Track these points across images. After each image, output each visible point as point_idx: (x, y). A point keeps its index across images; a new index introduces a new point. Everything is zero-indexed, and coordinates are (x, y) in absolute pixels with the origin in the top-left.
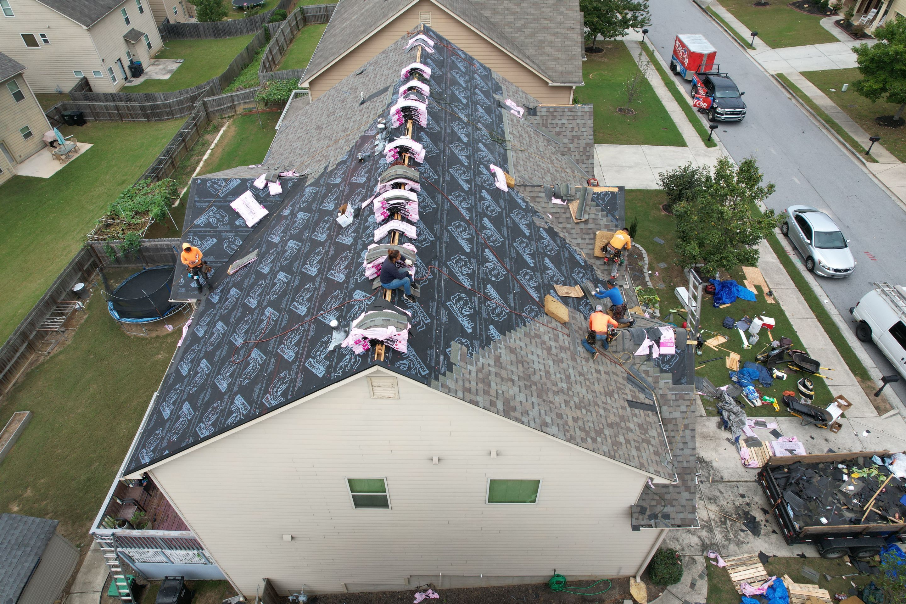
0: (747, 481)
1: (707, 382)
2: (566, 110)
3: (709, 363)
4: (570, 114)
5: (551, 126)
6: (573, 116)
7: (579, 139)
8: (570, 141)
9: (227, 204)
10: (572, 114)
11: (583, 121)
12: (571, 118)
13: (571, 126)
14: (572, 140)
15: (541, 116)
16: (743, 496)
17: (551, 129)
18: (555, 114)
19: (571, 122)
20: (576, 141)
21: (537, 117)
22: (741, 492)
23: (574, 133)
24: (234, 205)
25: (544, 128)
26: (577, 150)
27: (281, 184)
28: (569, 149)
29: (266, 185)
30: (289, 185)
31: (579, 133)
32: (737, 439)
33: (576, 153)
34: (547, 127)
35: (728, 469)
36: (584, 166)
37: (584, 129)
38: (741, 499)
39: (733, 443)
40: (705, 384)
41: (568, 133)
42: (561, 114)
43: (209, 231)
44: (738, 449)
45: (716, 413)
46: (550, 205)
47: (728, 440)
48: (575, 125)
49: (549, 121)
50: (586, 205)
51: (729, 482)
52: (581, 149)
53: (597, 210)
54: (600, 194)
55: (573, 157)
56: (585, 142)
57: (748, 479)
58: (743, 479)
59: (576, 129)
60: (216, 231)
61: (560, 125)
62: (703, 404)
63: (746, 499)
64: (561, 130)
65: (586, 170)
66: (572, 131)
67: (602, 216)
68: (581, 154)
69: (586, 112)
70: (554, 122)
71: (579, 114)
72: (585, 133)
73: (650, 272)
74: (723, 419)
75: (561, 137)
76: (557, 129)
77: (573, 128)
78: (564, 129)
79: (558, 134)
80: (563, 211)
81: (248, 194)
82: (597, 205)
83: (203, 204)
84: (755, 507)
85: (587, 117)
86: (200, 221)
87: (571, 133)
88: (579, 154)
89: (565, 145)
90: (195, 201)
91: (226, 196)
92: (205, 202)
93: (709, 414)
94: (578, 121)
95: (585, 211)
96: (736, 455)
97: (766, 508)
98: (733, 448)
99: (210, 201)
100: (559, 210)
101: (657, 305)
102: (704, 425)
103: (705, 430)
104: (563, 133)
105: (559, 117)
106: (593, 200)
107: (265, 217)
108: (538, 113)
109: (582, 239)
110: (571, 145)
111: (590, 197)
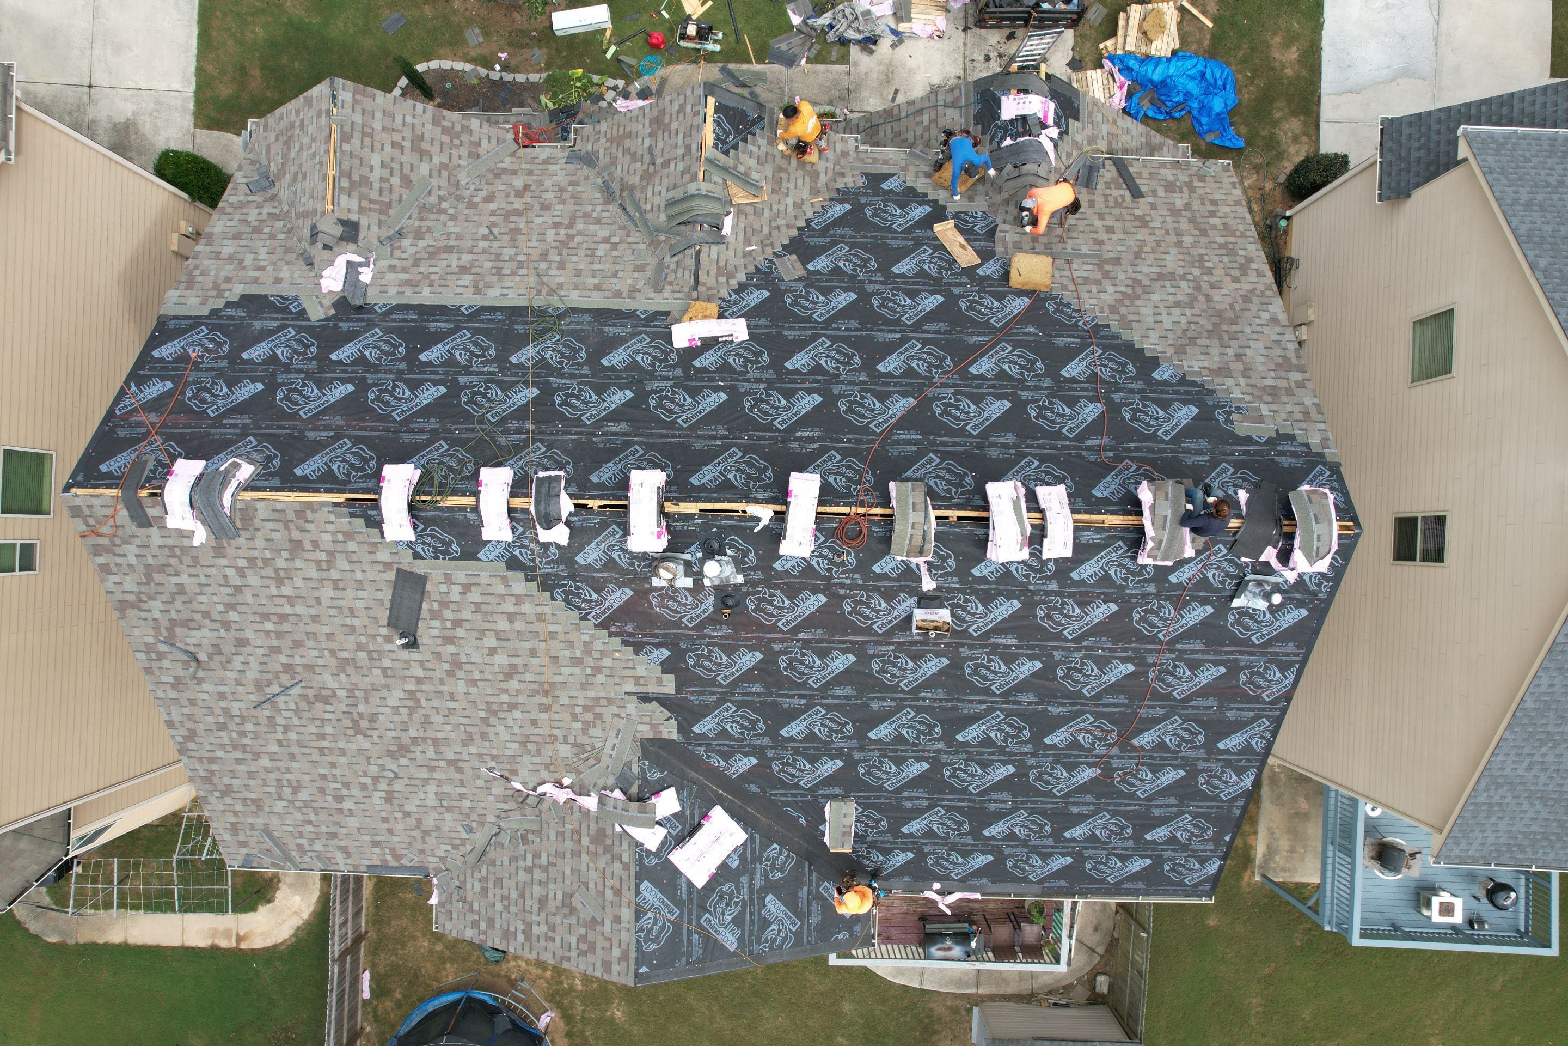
0: (965, 44)
1: (780, 42)
2: (346, 147)
3: (740, 26)
4: (356, 141)
5: (386, 193)
6: (364, 134)
7: (422, 138)
8: (426, 158)
9: (695, 895)
10: (357, 136)
11: (379, 115)
12: (368, 141)
13: (388, 148)
14: (424, 155)
15: (361, 211)
16: (988, 59)
17: (395, 197)
18: (356, 177)
19: (378, 145)
20: (425, 146)
21: (364, 222)
22: (981, 58)
23: (407, 144)
24: (700, 880)
25: (392, 212)
26: (446, 148)
27: (656, 793)
28: (443, 166)
29: (658, 823)
30: (658, 775)
31: (407, 133)
32: (895, 32)
33: (455, 153)
34: (389, 205)
35: (943, 64)
36: (484, 143)
37: (399, 119)
38: (992, 62)
39: (901, 41)
40: (784, 47)
41: (404, 159)
42: (356, 162)
43: (751, 914)
44: (913, 36)
45: (843, 49)
46: (731, 240)
47: (894, 46)
48: (387, 138)
49: (374, 195)
50: (735, 168)
51: (965, 70)
52: (446, 139)
53: (744, 152)
54: (717, 135)
55: (462, 163)
56: (429, 126)
57: (962, 41)
58: (962, 49)
59: (397, 137)
60: (752, 900)
61: (386, 173)
62: (824, 62)
63: (993, 55)
64: (397, 173)
65: (494, 142)
66: (402, 149)
67: (754, 144)
68: (456, 142)
69: (355, 102)
70: (376, 185)
71: (358, 118)
72: (409, 119)
73: (498, 67)
74: (858, 42)
75: (414, 177)
76: (395, 181)
77: (394, 145)
78: (396, 166)
79: (407, 182)
80: (742, 217)
81: (678, 857)
82: (736, 147)
83: (695, 943)
84: (1004, 47)
85: (367, 103)
86: (729, 939)
87: (407, 151)
88: (458, 147)
89: (435, 173)
90: (688, 963)
91: (678, 903)
92: (690, 942)
93: (844, 59)
94: (377, 125)
95: (746, 174)
96: (921, 44)
97: (1006, 32)
98: (908, 43)
99: (690, 933)
100: (742, 226)
101: (596, 78)
102: (866, 74)
103: (874, 76)
104: (407, 170)
105: (365, 171)
106: (726, 153)
107: (727, 810)
108: (354, 217)
109: (787, 195)
110: (436, 160)
111: (722, 157)
